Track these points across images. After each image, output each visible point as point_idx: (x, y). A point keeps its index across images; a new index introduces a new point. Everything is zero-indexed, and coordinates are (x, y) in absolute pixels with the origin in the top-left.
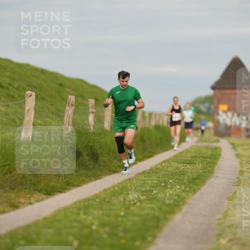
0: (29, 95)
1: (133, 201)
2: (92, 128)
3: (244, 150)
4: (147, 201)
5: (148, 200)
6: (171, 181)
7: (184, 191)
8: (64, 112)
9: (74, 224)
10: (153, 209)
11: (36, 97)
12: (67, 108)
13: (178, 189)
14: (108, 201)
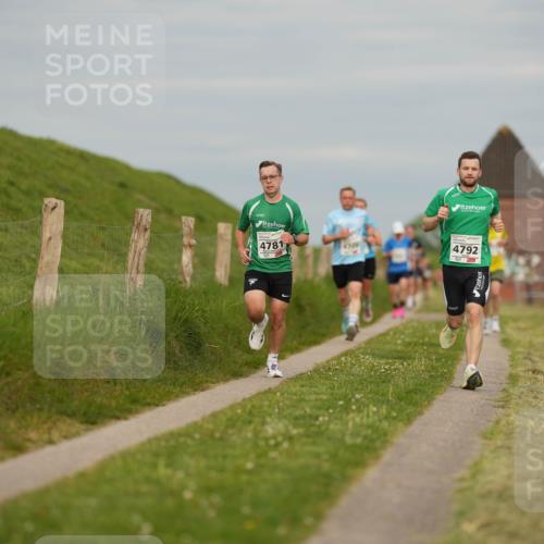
0: (51, 206)
1: (274, 437)
2: (188, 279)
3: (519, 329)
4: (304, 440)
5: (308, 437)
6: (358, 396)
7: (386, 418)
8: (127, 244)
9: (144, 488)
10: (317, 456)
11: (67, 212)
12: (135, 236)
13: (374, 413)
14: (221, 439)
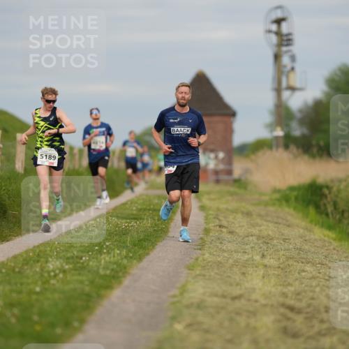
1: (53, 271)
3: (211, 199)
4: (73, 272)
6: (107, 244)
7: (126, 257)
10: (82, 282)
13: (118, 254)
14: (19, 272)
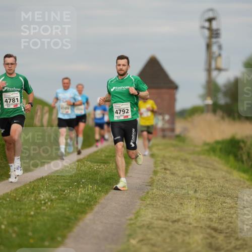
1: (44, 200)
3: (159, 149)
4: (58, 201)
5: (60, 200)
6: (83, 181)
7: (96, 191)
10: (64, 208)
13: (91, 188)
14: (19, 200)
